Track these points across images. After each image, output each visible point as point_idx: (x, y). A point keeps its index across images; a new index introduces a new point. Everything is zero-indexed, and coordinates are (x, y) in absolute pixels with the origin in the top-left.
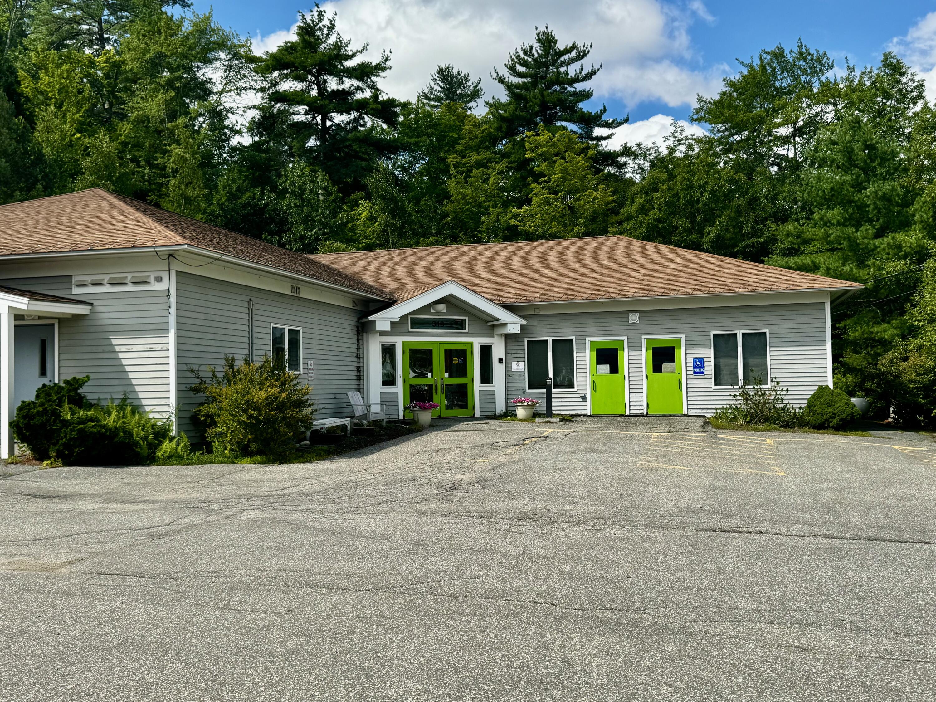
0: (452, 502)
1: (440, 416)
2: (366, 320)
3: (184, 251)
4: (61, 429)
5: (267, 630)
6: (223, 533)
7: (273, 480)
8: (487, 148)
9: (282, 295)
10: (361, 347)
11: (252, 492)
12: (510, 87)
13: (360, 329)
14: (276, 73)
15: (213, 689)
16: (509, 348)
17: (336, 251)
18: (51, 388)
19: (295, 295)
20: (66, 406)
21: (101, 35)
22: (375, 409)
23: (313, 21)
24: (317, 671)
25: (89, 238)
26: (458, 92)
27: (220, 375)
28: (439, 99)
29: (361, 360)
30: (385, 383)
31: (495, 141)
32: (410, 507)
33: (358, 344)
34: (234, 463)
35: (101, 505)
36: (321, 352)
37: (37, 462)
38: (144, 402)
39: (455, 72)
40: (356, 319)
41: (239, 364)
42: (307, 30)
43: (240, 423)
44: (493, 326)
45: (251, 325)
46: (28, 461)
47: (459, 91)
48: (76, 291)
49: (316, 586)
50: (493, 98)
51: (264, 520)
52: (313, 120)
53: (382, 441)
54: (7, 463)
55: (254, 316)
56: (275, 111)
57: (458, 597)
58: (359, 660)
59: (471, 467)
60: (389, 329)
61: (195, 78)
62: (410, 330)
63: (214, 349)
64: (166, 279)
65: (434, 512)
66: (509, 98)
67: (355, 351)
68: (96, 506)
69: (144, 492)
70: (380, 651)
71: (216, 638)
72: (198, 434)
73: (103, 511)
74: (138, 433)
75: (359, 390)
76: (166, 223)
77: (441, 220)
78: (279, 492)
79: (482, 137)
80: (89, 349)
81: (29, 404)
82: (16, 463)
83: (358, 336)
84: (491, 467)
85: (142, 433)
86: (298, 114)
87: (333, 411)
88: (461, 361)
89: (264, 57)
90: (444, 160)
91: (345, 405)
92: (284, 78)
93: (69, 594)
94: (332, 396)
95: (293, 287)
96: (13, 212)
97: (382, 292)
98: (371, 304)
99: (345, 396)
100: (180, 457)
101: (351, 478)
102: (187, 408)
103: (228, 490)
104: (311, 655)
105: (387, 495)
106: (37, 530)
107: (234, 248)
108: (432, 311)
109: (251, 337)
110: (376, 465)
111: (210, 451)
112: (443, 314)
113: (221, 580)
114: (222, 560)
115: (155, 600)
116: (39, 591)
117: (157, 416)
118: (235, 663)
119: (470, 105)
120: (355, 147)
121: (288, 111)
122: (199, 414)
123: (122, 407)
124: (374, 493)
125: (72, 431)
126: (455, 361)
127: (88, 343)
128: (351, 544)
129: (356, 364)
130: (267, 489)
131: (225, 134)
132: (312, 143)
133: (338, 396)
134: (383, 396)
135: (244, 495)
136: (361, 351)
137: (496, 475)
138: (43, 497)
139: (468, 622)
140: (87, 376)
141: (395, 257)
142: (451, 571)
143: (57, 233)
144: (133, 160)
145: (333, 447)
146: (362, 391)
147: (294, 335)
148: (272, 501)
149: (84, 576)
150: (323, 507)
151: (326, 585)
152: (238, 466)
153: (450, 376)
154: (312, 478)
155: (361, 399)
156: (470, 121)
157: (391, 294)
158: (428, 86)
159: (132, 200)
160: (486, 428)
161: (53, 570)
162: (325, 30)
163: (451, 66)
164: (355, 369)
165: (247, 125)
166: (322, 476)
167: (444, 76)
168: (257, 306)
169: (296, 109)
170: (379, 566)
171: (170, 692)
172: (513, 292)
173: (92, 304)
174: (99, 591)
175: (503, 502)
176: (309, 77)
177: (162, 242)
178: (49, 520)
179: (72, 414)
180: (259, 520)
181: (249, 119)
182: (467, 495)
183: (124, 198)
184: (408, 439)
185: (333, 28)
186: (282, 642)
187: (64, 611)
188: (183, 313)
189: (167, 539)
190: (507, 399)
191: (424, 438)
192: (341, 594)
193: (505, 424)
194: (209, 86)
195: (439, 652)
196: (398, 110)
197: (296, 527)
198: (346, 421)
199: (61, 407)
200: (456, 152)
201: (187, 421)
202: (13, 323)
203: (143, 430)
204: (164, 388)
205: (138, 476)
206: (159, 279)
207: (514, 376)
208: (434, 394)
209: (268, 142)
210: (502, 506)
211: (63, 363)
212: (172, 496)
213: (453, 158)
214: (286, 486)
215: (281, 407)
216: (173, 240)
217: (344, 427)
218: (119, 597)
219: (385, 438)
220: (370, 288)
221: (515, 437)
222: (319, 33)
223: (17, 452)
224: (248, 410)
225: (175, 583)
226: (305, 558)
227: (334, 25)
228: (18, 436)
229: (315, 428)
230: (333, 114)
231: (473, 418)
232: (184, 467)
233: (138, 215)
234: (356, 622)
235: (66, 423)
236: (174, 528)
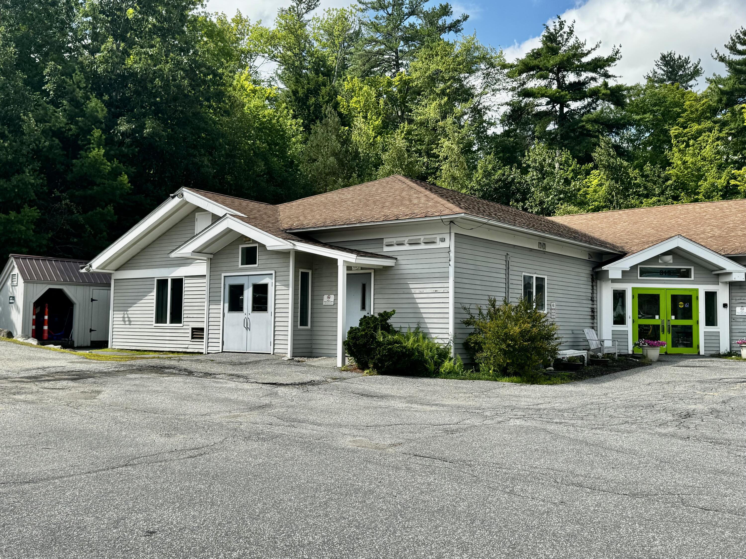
0: (689, 428)
1: (666, 353)
2: (600, 269)
3: (462, 218)
4: (376, 348)
5: (547, 515)
6: (499, 435)
7: (529, 397)
8: (708, 118)
9: (531, 250)
10: (595, 292)
11: (514, 404)
12: (730, 64)
13: (594, 277)
14: (524, 75)
15: (514, 555)
16: (733, 294)
17: (569, 213)
18: (369, 318)
19: (542, 249)
20: (380, 332)
21: (397, 62)
22: (608, 344)
23: (555, 30)
24: (594, 553)
25: (395, 211)
26: (679, 74)
27: (485, 312)
28: (662, 81)
29: (595, 303)
30: (615, 323)
31: (715, 111)
32: (650, 429)
33: (593, 289)
34: (496, 381)
35: (407, 405)
36: (561, 296)
37: (360, 371)
38: (431, 331)
39: (676, 57)
40: (591, 269)
41: (499, 304)
42: (550, 38)
43: (500, 350)
44: (718, 275)
45: (507, 274)
46: (355, 369)
47: (681, 73)
48: (386, 249)
49: (580, 485)
50: (714, 75)
51: (528, 427)
52: (552, 109)
53: (615, 371)
54: (341, 370)
55: (510, 267)
56: (523, 104)
57: (709, 510)
58: (629, 551)
59: (701, 398)
60: (620, 277)
61: (462, 86)
62: (639, 278)
63: (480, 292)
64: (447, 240)
65: (673, 436)
66: (729, 74)
67: (590, 295)
68: (404, 406)
69: (434, 397)
70: (645, 546)
71: (509, 516)
72: (468, 357)
73: (409, 409)
74: (427, 354)
75: (593, 328)
76: (447, 198)
77: (664, 182)
78: (535, 407)
79: (702, 109)
80: (394, 291)
81: (356, 329)
82: (347, 371)
83: (592, 282)
84: (721, 400)
85: (430, 354)
86: (541, 105)
87: (571, 344)
88: (687, 306)
89: (516, 63)
90: (667, 131)
91: (581, 340)
92: (530, 78)
93: (397, 468)
94: (571, 332)
95: (540, 243)
96: (343, 194)
97: (613, 247)
98: (604, 256)
99: (582, 332)
100: (457, 374)
101: (594, 400)
102: (461, 336)
103: (495, 401)
104: (588, 540)
105: (627, 417)
106: (368, 420)
107: (495, 214)
108: (660, 261)
109: (507, 283)
110: (613, 391)
111: (478, 371)
112: (670, 264)
113: (504, 470)
114: (502, 455)
115: (458, 479)
116: (377, 463)
117: (440, 341)
118: (527, 537)
119: (690, 83)
120: (589, 126)
121: (533, 104)
122: (469, 342)
123: (416, 333)
124: (615, 414)
125: (384, 349)
126: (681, 305)
127: (394, 286)
128: (603, 454)
129: (590, 306)
130: (525, 404)
131: (484, 127)
132: (551, 127)
133: (575, 332)
134: (614, 333)
135: (509, 406)
136: (595, 295)
137: (728, 408)
138: (367, 396)
139: (723, 533)
140: (394, 311)
141: (625, 217)
142: (698, 487)
143: (373, 208)
144: (416, 152)
145: (574, 373)
146: (595, 328)
147: (540, 282)
148: (531, 413)
149: (405, 456)
150: (573, 422)
151: (590, 486)
152: (500, 384)
153: (676, 318)
154: (560, 397)
155: (595, 335)
156: (691, 97)
157: (622, 247)
158: (652, 71)
159: (421, 182)
160: (712, 365)
161: (383, 449)
162: (565, 35)
163: (673, 52)
164: (590, 310)
165: (500, 118)
166: (568, 397)
167: (667, 61)
168: (512, 259)
169: (539, 102)
170: (632, 476)
171: (482, 552)
172: (737, 244)
173: (396, 259)
174: (418, 468)
175: (738, 431)
176: (551, 74)
177: (446, 212)
178: (374, 413)
179: (383, 338)
180: (524, 428)
181: (501, 114)
182: (702, 423)
183: (416, 181)
184: (638, 372)
185: (572, 33)
186: (561, 527)
187: (396, 480)
188: (459, 265)
189: (458, 434)
190: (731, 340)
191: (654, 371)
192: (603, 495)
193: (730, 363)
194: (472, 91)
195: (699, 554)
196: (625, 93)
197: (556, 436)
198: (584, 353)
199: (376, 332)
200: (677, 125)
201: (461, 346)
202: (346, 272)
203: (430, 351)
204: (445, 321)
205: (429, 385)
206: (443, 240)
207: (738, 320)
208: (661, 333)
209: (515, 130)
210: (739, 436)
211: (377, 301)
212: (455, 402)
213: (675, 130)
214: (540, 402)
215: (532, 339)
216: (454, 210)
217: (582, 358)
218: (432, 474)
219: (618, 369)
220: (603, 243)
221: (742, 375)
222: (560, 39)
223: (347, 363)
224: (506, 340)
225: (470, 468)
226: (567, 462)
227: (573, 31)
228: (348, 352)
229: (559, 357)
230: (569, 102)
231: (698, 355)
232: (460, 381)
233: (428, 193)
234: (621, 519)
235: (379, 344)
236: (461, 426)
